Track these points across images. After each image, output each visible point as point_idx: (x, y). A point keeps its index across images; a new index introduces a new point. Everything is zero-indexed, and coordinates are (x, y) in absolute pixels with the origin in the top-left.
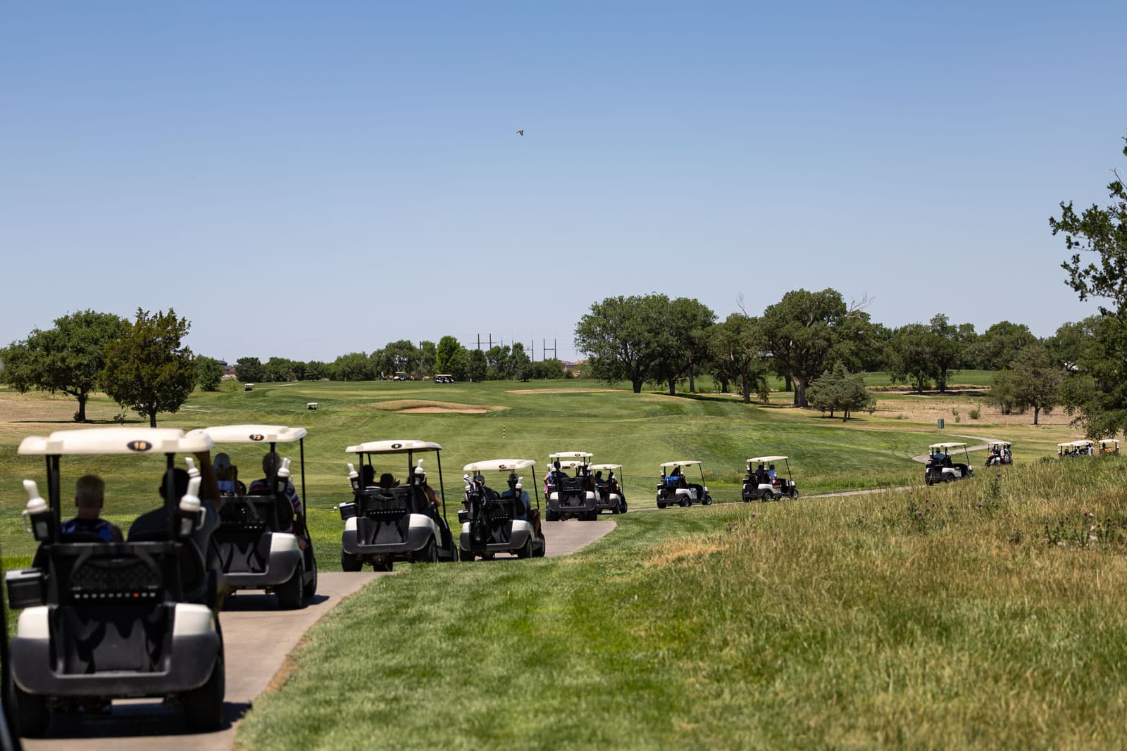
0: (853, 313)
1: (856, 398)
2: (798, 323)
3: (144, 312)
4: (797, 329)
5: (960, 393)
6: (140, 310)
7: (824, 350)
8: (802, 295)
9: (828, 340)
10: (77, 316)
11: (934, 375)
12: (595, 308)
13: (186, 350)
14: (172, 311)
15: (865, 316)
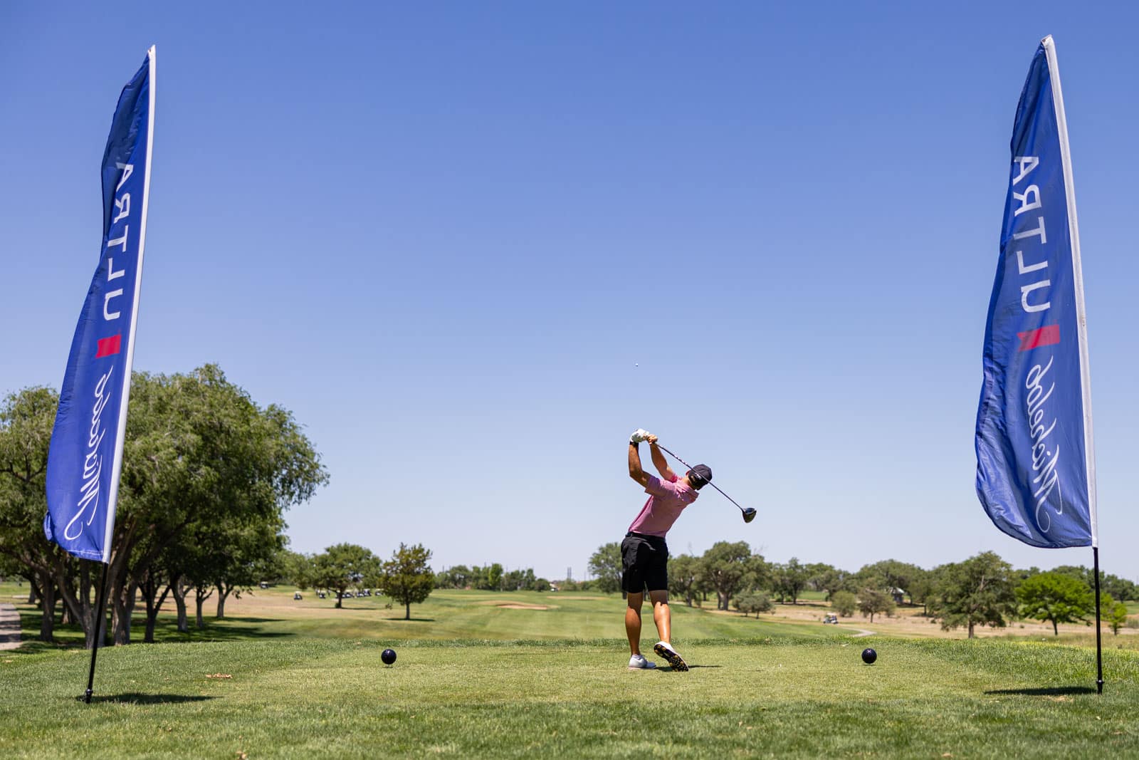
0: (755, 556)
1: (764, 605)
2: (724, 561)
3: (404, 544)
4: (724, 564)
5: (804, 605)
6: (402, 544)
7: (739, 577)
8: (726, 544)
9: (741, 571)
10: (339, 546)
11: (790, 593)
12: (601, 549)
13: (429, 568)
14: (421, 545)
15: (762, 558)
